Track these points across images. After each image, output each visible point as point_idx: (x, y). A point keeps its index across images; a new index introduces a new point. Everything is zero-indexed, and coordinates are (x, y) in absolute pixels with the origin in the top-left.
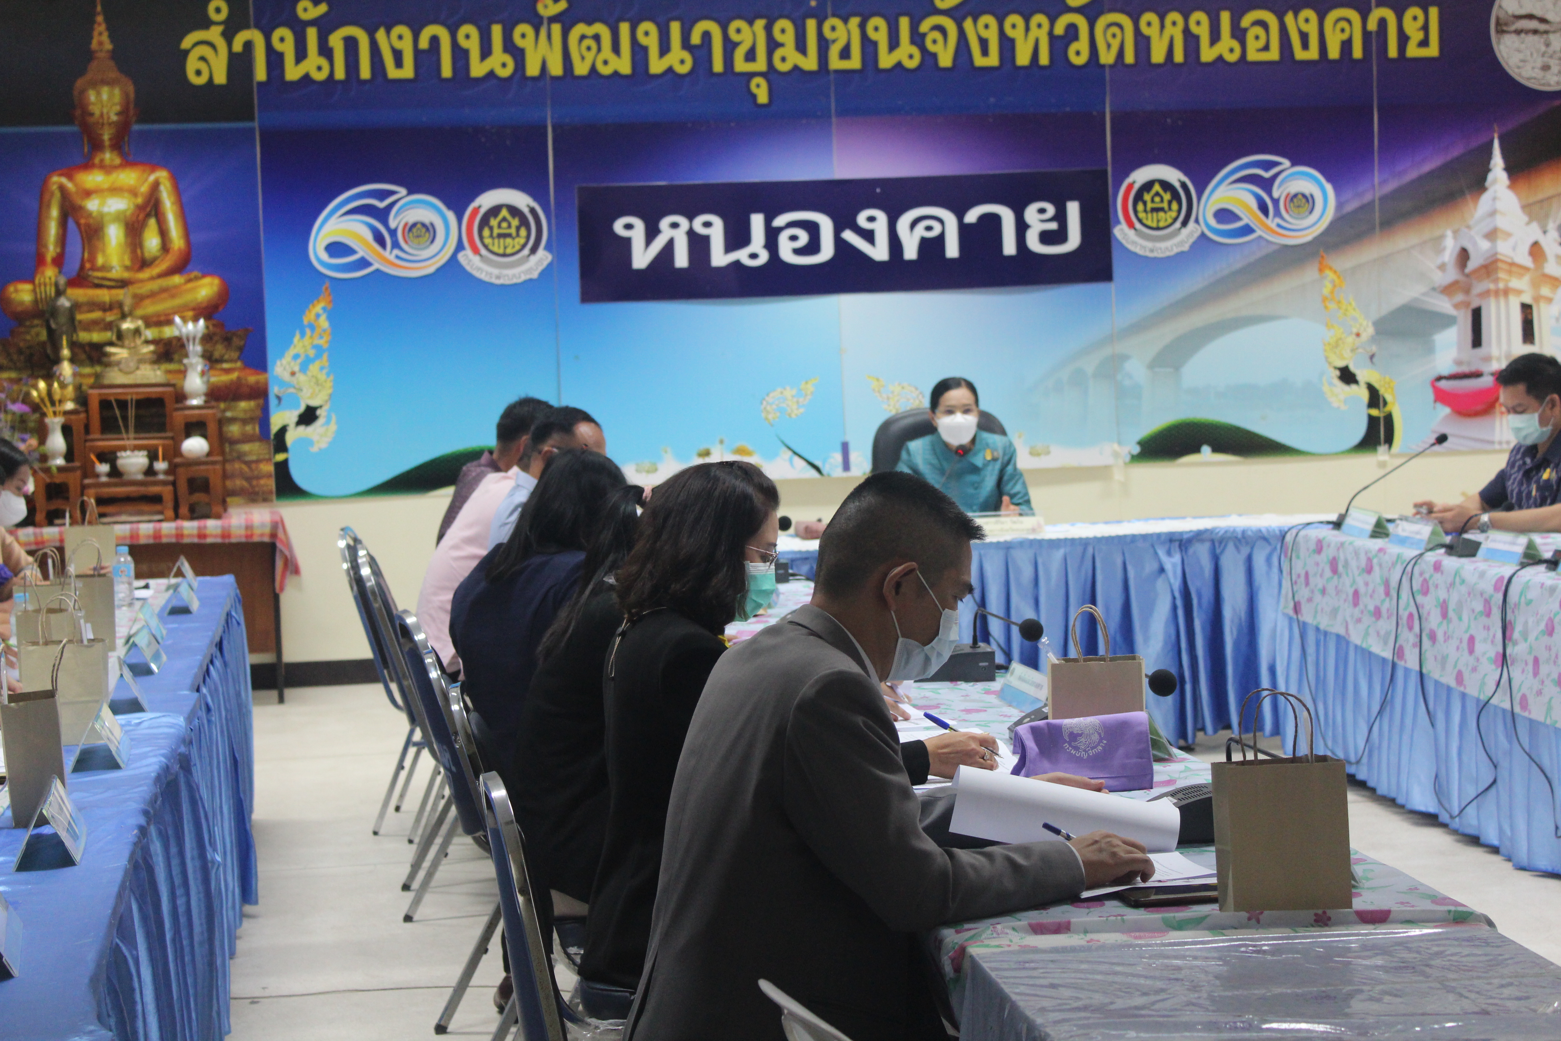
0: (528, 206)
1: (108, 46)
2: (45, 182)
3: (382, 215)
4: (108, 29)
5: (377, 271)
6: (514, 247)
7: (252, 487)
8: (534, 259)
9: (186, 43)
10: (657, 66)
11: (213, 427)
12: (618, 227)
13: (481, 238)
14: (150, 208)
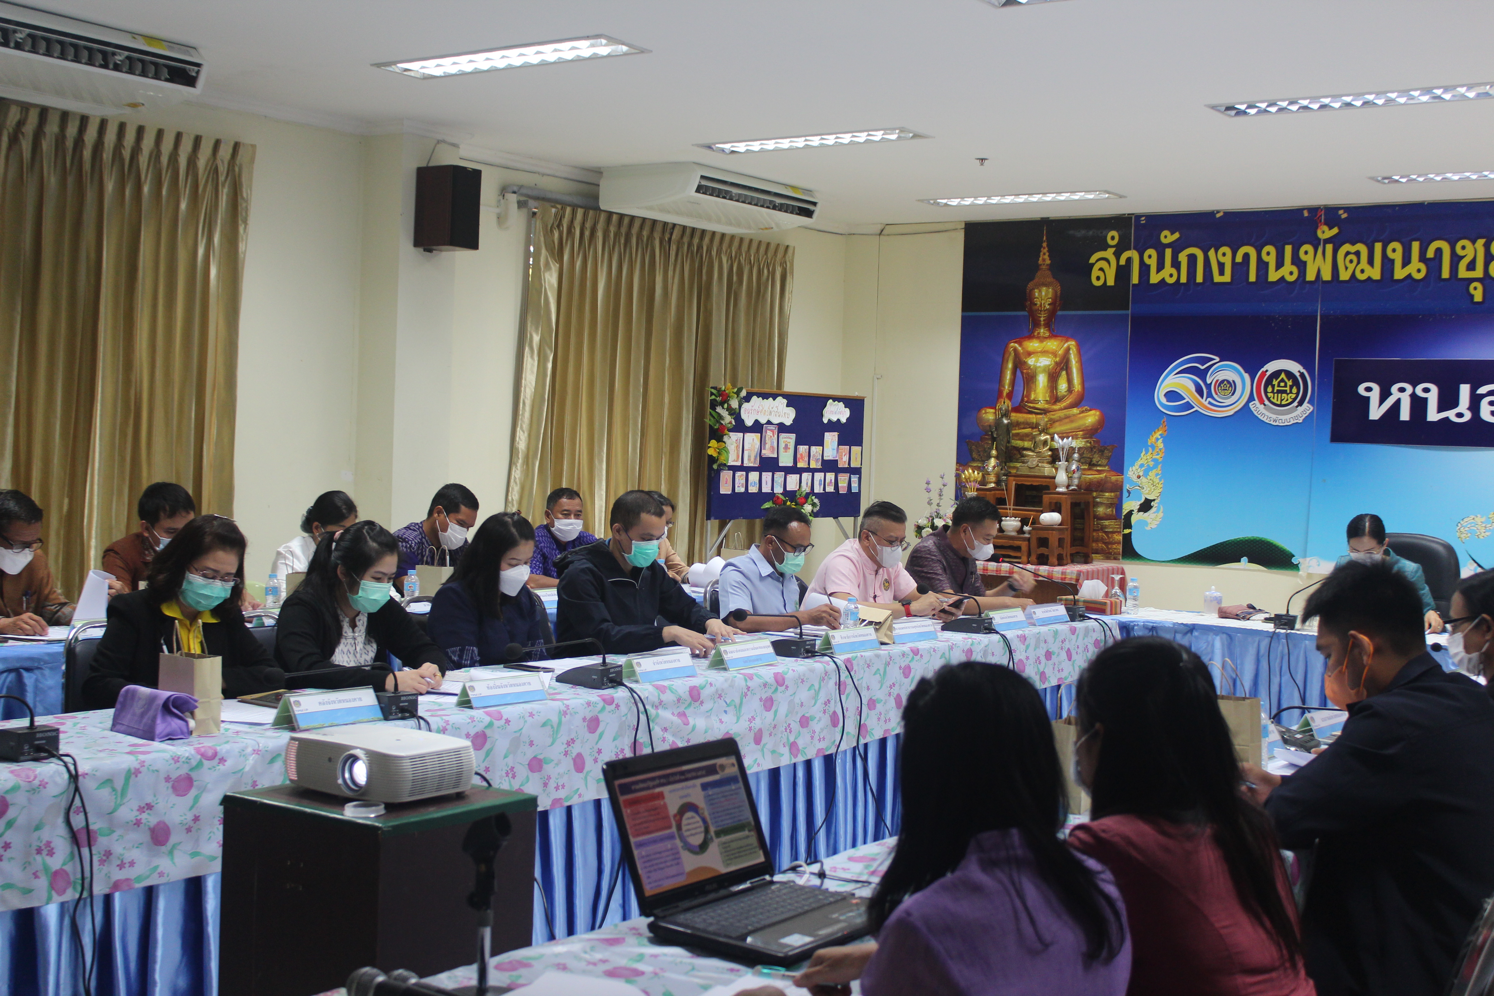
0: (1299, 371)
1: (1048, 262)
2: (1006, 346)
3: (1202, 374)
4: (1048, 251)
5: (1196, 411)
6: (1287, 400)
7: (1109, 549)
8: (1300, 409)
9: (1092, 260)
10: (1399, 274)
11: (1066, 507)
12: (1361, 389)
13: (1266, 392)
14: (1063, 364)
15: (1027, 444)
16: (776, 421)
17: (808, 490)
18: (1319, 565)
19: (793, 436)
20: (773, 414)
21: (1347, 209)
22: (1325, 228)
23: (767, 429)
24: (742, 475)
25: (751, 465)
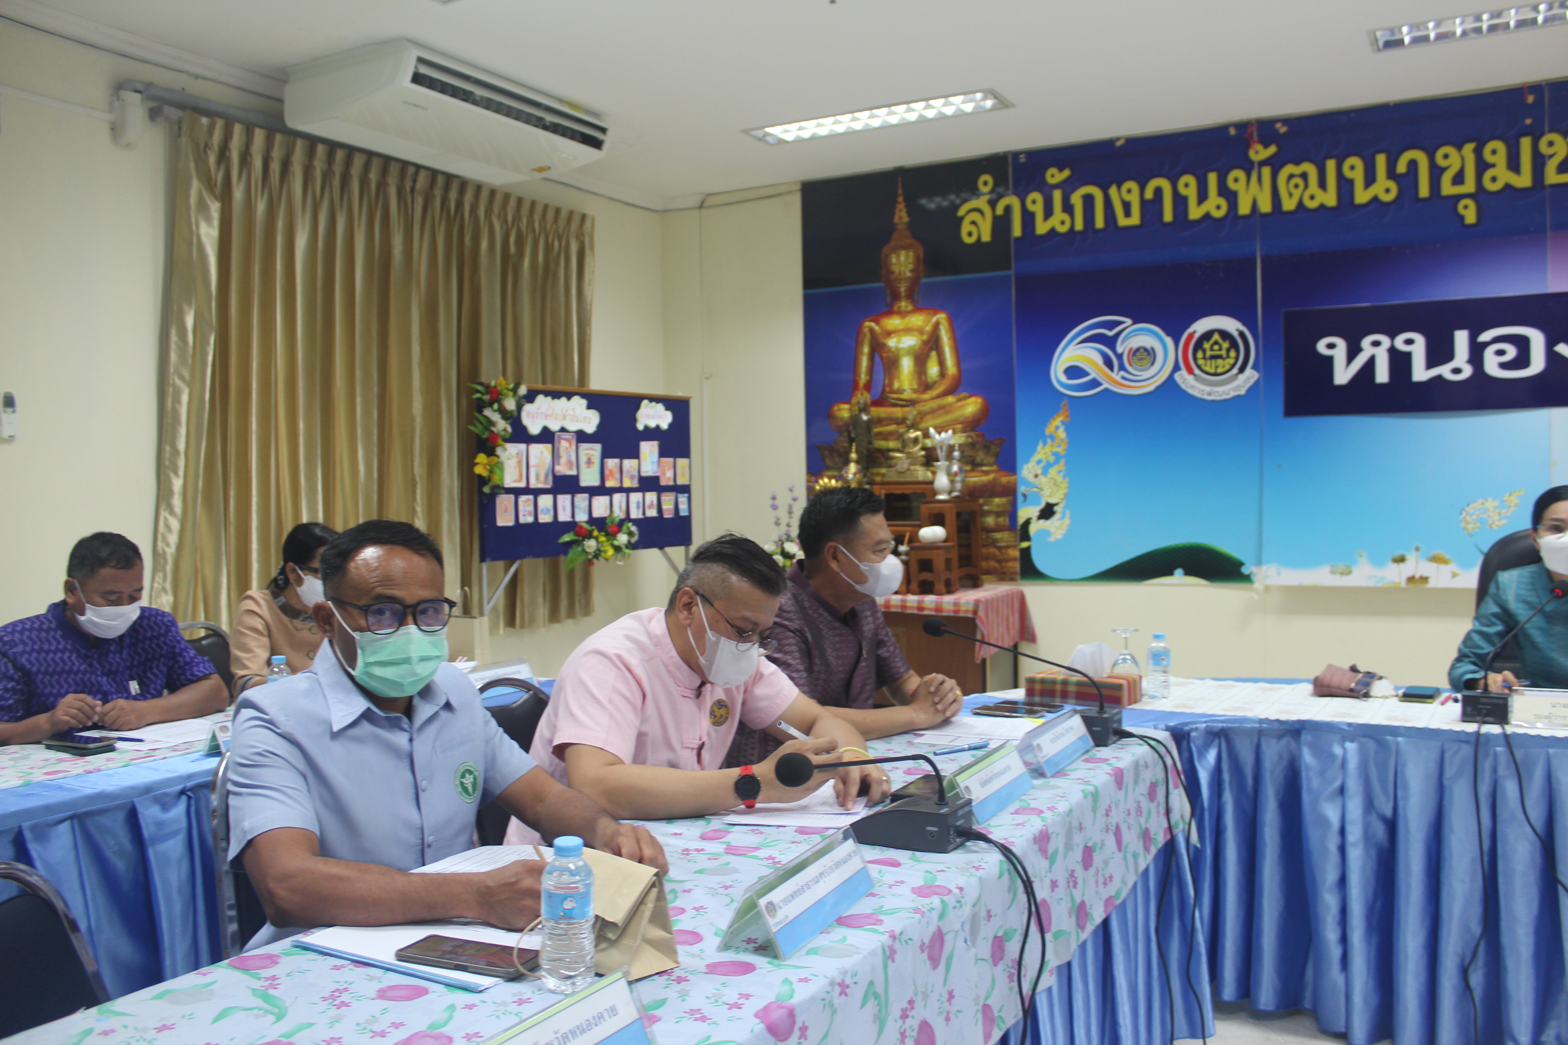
0: (1238, 330)
1: (906, 219)
2: (860, 326)
3: (1111, 342)
4: (906, 207)
5: (1106, 390)
6: (1224, 367)
7: (1002, 568)
8: (1242, 377)
9: (961, 212)
10: (1362, 196)
11: (950, 518)
12: (1321, 347)
13: (1195, 359)
14: (933, 343)
15: (892, 444)
16: (573, 427)
17: (622, 515)
18: (1279, 574)
19: (598, 447)
20: (568, 418)
21: (1287, 121)
22: (1259, 147)
23: (560, 438)
24: (528, 500)
25: (541, 486)
